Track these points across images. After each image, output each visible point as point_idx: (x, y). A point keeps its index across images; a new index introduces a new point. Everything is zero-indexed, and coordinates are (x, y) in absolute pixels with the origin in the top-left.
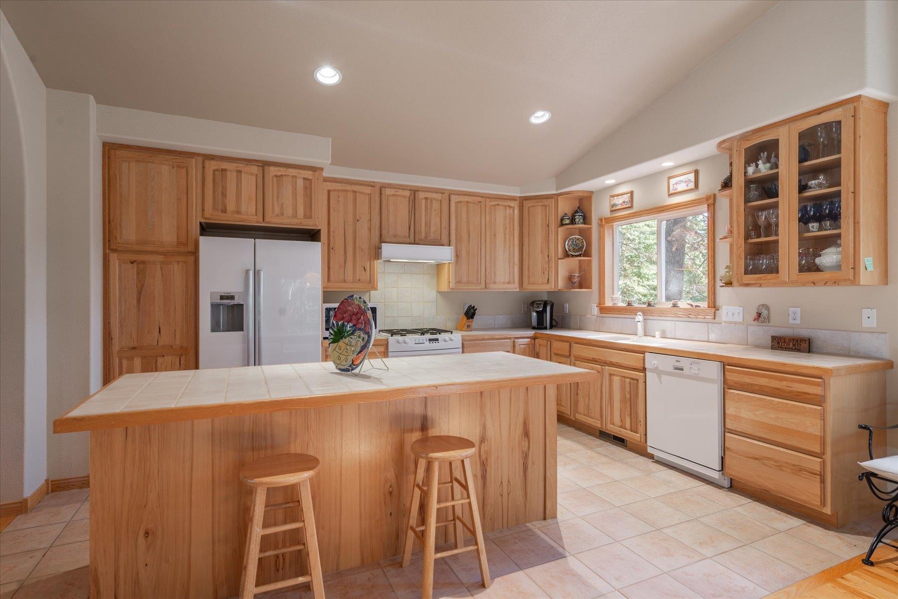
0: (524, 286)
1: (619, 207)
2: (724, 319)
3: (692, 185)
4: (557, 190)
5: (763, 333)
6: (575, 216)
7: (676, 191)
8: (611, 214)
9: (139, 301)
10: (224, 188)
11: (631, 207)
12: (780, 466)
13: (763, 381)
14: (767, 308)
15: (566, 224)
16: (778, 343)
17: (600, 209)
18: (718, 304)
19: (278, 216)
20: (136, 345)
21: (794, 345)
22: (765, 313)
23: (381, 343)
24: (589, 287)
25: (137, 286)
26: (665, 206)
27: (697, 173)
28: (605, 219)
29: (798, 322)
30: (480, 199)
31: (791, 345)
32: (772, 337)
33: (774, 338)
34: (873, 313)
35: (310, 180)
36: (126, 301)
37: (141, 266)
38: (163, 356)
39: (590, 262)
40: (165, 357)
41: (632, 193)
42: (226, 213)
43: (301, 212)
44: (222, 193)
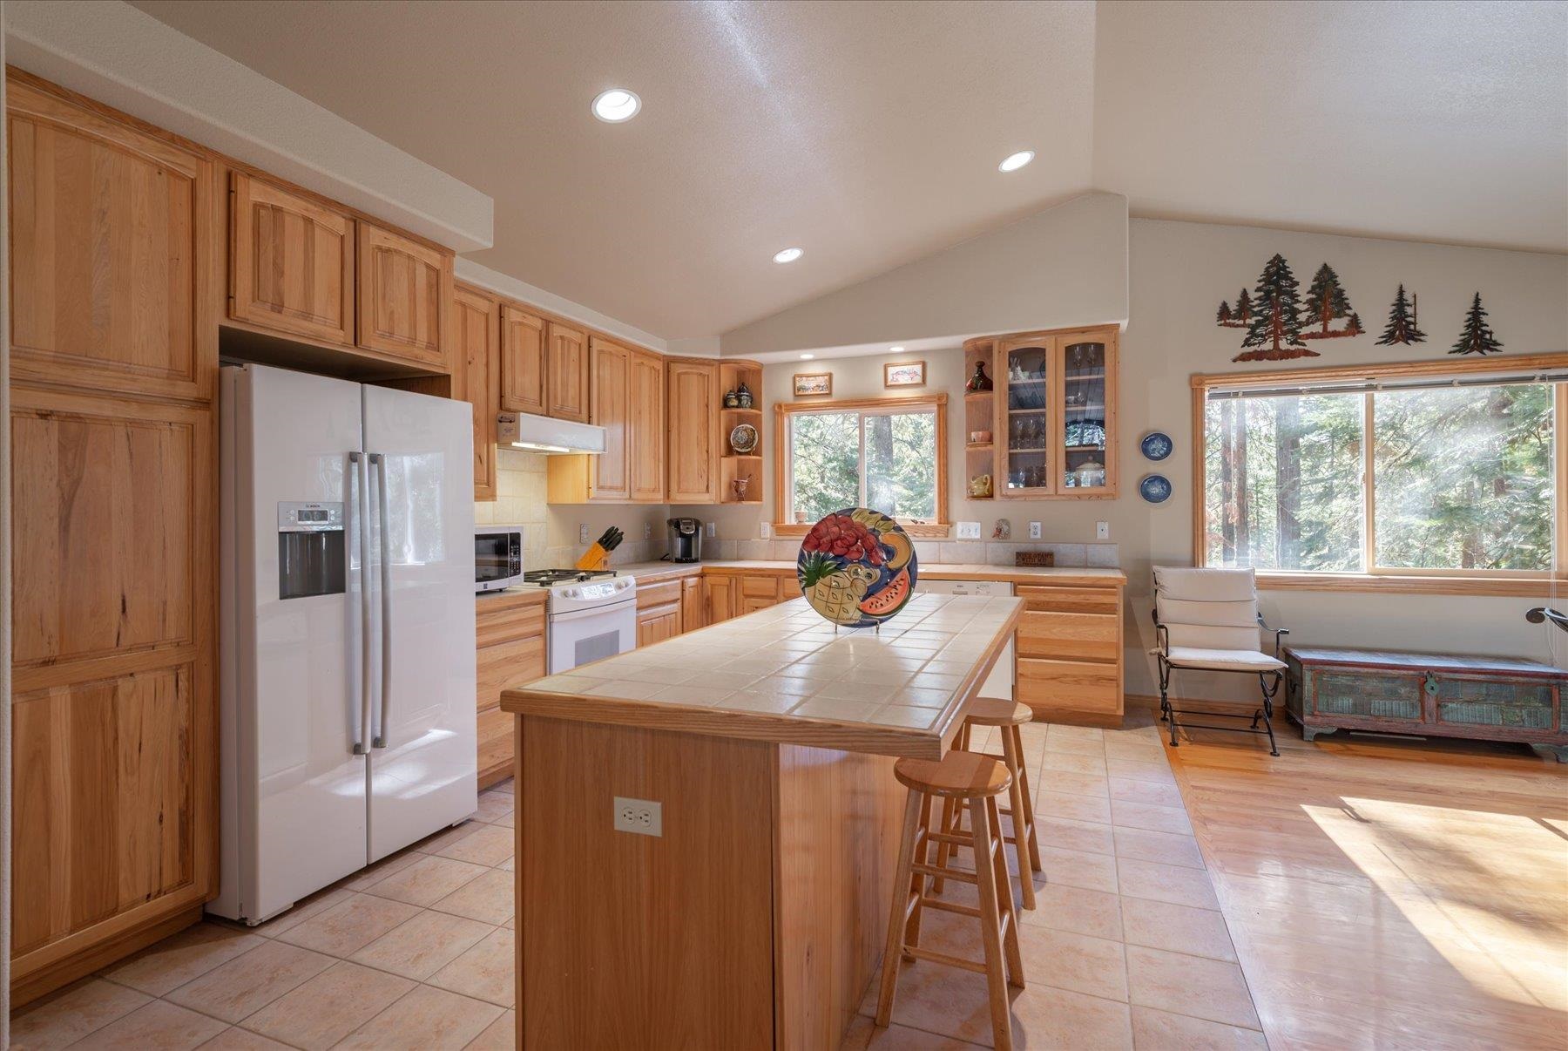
0: (672, 497)
1: (809, 392)
2: (959, 536)
3: (918, 379)
4: (722, 354)
5: (1006, 550)
6: (742, 396)
7: (896, 383)
8: (795, 400)
9: (65, 527)
10: (279, 253)
11: (829, 394)
12: (1077, 681)
13: (1061, 598)
14: (1008, 524)
15: (733, 407)
16: (1023, 560)
17: (776, 389)
18: (951, 519)
19: (382, 336)
20: (57, 654)
21: (1040, 560)
22: (1005, 528)
23: (536, 600)
24: (759, 499)
25: (59, 484)
26: (879, 400)
27: (924, 365)
28: (786, 405)
29: (1039, 536)
30: (625, 352)
31: (1036, 561)
32: (1017, 553)
33: (1019, 555)
34: (1106, 526)
35: (438, 272)
36: (26, 526)
37: (73, 427)
38: (132, 675)
39: (759, 463)
40: (138, 677)
41: (830, 375)
42: (280, 312)
43: (423, 335)
44: (275, 263)
